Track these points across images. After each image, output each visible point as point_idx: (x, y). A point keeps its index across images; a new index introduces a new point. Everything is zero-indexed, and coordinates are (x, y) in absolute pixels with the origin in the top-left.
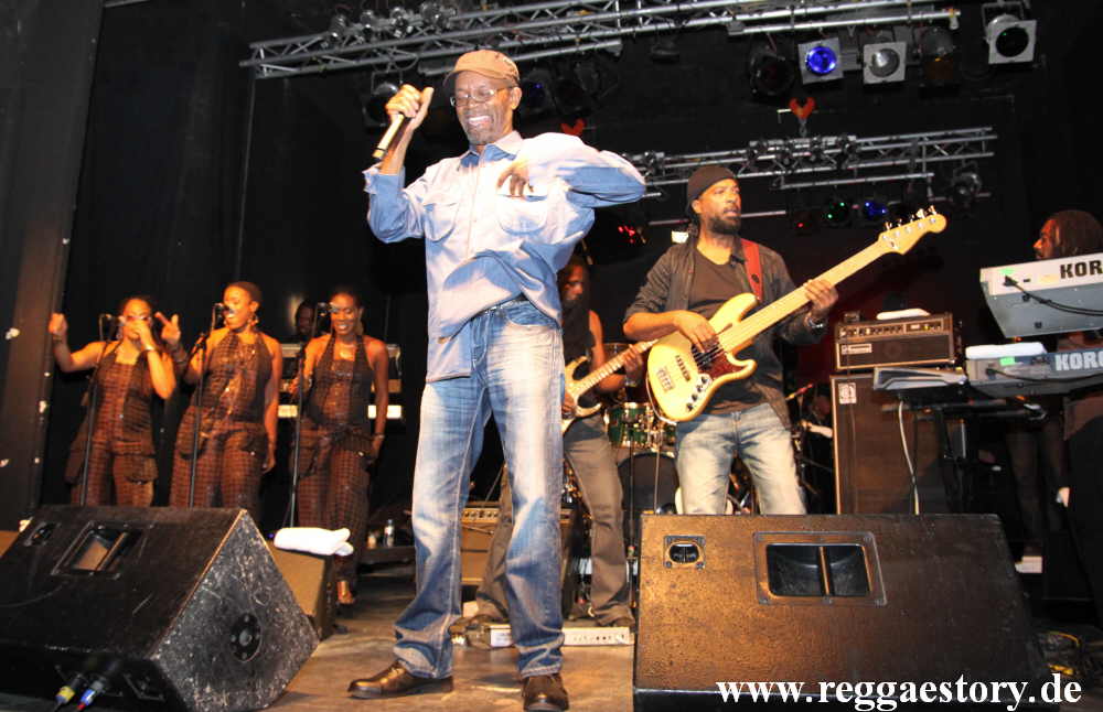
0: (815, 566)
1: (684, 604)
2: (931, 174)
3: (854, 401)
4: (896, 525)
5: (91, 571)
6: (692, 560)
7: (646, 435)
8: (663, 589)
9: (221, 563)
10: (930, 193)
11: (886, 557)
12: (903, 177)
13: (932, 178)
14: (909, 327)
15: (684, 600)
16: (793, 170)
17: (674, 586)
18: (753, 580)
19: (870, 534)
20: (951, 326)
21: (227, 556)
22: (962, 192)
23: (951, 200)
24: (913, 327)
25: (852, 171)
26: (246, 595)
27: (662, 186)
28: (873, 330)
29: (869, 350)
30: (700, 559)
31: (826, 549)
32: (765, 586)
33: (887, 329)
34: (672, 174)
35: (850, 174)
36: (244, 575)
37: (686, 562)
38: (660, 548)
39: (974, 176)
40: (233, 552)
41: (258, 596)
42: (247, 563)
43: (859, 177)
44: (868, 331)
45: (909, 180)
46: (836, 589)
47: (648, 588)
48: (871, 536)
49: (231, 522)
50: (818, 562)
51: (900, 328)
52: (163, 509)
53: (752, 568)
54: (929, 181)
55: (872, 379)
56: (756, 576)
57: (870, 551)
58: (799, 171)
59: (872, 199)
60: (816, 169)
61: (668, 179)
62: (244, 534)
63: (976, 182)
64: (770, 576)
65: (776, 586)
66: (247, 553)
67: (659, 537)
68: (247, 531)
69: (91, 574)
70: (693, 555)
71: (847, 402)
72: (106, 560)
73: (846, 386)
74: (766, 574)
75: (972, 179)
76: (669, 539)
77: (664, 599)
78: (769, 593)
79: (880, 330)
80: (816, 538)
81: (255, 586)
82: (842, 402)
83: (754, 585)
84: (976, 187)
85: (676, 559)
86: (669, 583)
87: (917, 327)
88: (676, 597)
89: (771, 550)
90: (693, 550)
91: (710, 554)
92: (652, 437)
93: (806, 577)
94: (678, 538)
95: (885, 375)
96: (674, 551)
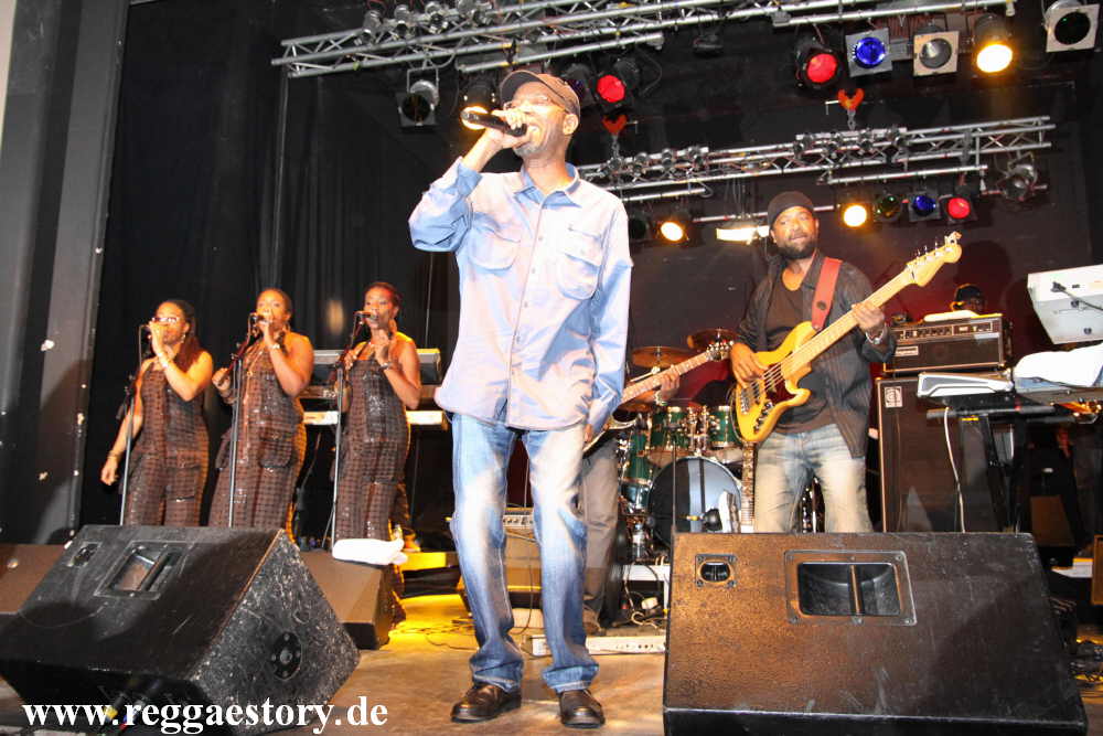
0: (846, 585)
1: (714, 623)
2: (985, 167)
3: (900, 405)
4: (929, 543)
5: (129, 592)
6: (725, 578)
7: (689, 439)
8: (694, 607)
9: (260, 583)
10: (983, 187)
11: (917, 576)
12: (955, 170)
13: (985, 170)
14: (957, 331)
15: (715, 620)
16: (841, 164)
17: (704, 605)
18: (784, 599)
19: (902, 553)
20: (1000, 328)
21: (266, 577)
22: (1018, 185)
23: (1005, 193)
24: (961, 329)
25: (902, 165)
26: (286, 613)
27: (705, 182)
28: (920, 333)
29: (915, 352)
30: (732, 577)
31: (858, 568)
32: (795, 604)
33: (934, 331)
34: (716, 170)
35: (899, 167)
36: (283, 594)
37: (718, 580)
38: (692, 568)
39: (1029, 168)
40: (272, 571)
41: (298, 614)
42: (286, 582)
43: (909, 170)
44: (915, 334)
45: (962, 173)
46: (866, 608)
47: (679, 607)
48: (903, 556)
49: (269, 542)
50: (850, 583)
51: (948, 330)
52: (203, 529)
53: (783, 587)
54: (983, 174)
55: (917, 386)
56: (786, 595)
57: (902, 570)
58: (847, 165)
59: (921, 193)
60: (865, 163)
61: (711, 174)
62: (283, 554)
63: (1032, 174)
64: (800, 595)
65: (807, 605)
66: (286, 573)
67: (691, 555)
68: (286, 551)
69: (132, 595)
70: (724, 574)
71: (893, 405)
72: (147, 580)
73: (891, 389)
74: (796, 592)
75: (1028, 171)
76: (700, 557)
77: (695, 618)
78: (800, 612)
79: (927, 332)
80: (847, 557)
81: (296, 605)
82: (887, 405)
83: (785, 605)
84: (1031, 180)
85: (707, 578)
86: (700, 603)
87: (966, 329)
88: (707, 617)
89: (802, 568)
90: (724, 568)
91: (740, 573)
92: (696, 441)
93: (837, 595)
94: (709, 557)
95: (929, 383)
96: (706, 569)
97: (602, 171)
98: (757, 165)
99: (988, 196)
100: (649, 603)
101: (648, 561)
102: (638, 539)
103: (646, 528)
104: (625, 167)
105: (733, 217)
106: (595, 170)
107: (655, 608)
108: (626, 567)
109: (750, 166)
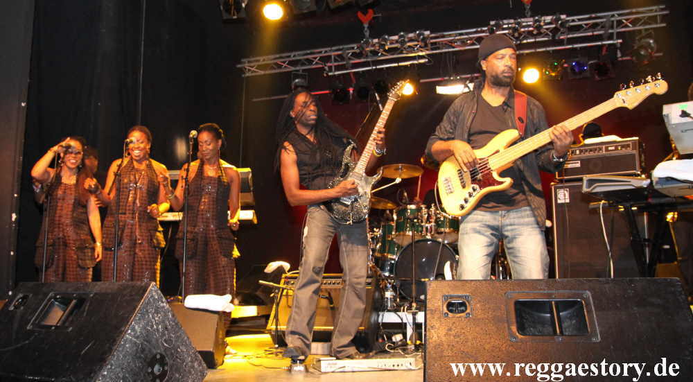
0: (549, 315)
1: (458, 342)
2: (620, 41)
3: (568, 201)
4: (607, 286)
5: (52, 326)
6: (463, 311)
7: (422, 227)
8: (443, 331)
9: (139, 319)
10: (619, 54)
11: (599, 308)
12: (600, 43)
13: (621, 43)
14: (607, 150)
15: (458, 339)
16: (521, 41)
17: (450, 330)
18: (506, 325)
19: (588, 292)
20: (637, 147)
21: (143, 314)
22: (642, 53)
23: (634, 58)
24: (610, 148)
25: (563, 40)
26: (157, 340)
27: (428, 55)
28: (581, 151)
29: (578, 165)
30: (468, 311)
31: (557, 303)
32: (514, 328)
33: (591, 150)
34: (435, 46)
35: (561, 42)
36: (155, 327)
37: (458, 313)
38: (440, 303)
39: (651, 41)
40: (147, 311)
41: (166, 341)
42: (157, 319)
43: (568, 44)
44: (578, 152)
45: (605, 45)
46: (564, 330)
47: (433, 331)
48: (588, 294)
49: (145, 290)
50: (551, 312)
51: (600, 149)
52: (99, 283)
53: (505, 316)
54: (619, 45)
55: (582, 186)
56: (508, 322)
57: (588, 304)
58: (525, 41)
59: (577, 59)
60: (537, 40)
61: (432, 49)
62: (154, 299)
63: (653, 45)
64: (517, 322)
65: (521, 329)
66: (157, 312)
67: (439, 296)
68: (156, 297)
69: (53, 328)
70: (463, 308)
71: (563, 201)
72: (63, 318)
73: (562, 191)
74: (514, 320)
75: (650, 43)
76: (446, 297)
77: (444, 339)
78: (517, 334)
79: (586, 151)
80: (549, 296)
81: (163, 334)
82: (559, 201)
83: (507, 329)
84: (652, 48)
85: (451, 311)
86: (447, 328)
87: (613, 148)
88: (452, 337)
89: (517, 303)
90: (463, 304)
91: (475, 307)
92: (427, 228)
93: (542, 322)
94: (452, 297)
95: (591, 182)
96: (450, 305)
97: (358, 48)
98: (463, 42)
99: (622, 61)
100: (398, 338)
101: (396, 310)
102: (389, 294)
103: (394, 288)
104: (373, 45)
105: (446, 78)
106: (353, 48)
107: (401, 340)
108: (381, 314)
109: (459, 43)
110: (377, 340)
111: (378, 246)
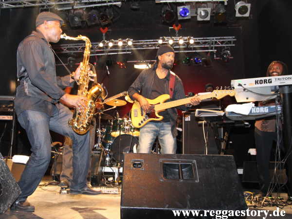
0: (177, 170)
2: (216, 50)
3: (190, 120)
4: (203, 158)
7: (124, 128)
8: (130, 176)
10: (215, 57)
11: (199, 168)
12: (207, 51)
17: (134, 175)
22: (225, 56)
23: (221, 59)
25: (191, 48)
27: (132, 50)
30: (142, 167)
31: (181, 165)
32: (162, 176)
34: (135, 46)
37: (138, 168)
38: (130, 164)
39: (229, 52)
43: (193, 50)
45: (209, 52)
46: (183, 177)
48: (195, 161)
50: (179, 169)
54: (215, 52)
55: (195, 114)
57: (194, 166)
59: (197, 57)
60: (180, 47)
64: (164, 173)
65: (165, 175)
67: (130, 161)
70: (140, 166)
71: (188, 120)
73: (187, 115)
74: (162, 172)
76: (133, 161)
77: (131, 179)
78: (163, 178)
80: (178, 161)
82: (186, 120)
84: (229, 55)
85: (135, 167)
86: (132, 175)
88: (135, 179)
89: (164, 165)
90: (140, 164)
91: (145, 166)
93: (174, 173)
94: (135, 161)
95: (200, 112)
96: (134, 164)
98: (148, 45)
99: (216, 59)
100: (111, 179)
101: (111, 166)
102: (107, 159)
103: (110, 156)
104: (107, 44)
105: (139, 61)
106: (97, 44)
107: (112, 180)
108: (104, 167)
109: (145, 46)
110: (101, 179)
111: (104, 137)
